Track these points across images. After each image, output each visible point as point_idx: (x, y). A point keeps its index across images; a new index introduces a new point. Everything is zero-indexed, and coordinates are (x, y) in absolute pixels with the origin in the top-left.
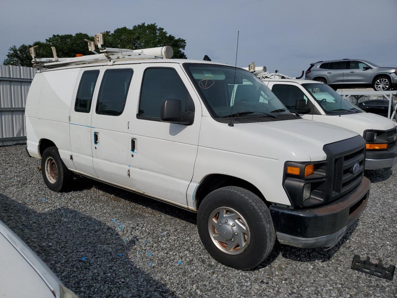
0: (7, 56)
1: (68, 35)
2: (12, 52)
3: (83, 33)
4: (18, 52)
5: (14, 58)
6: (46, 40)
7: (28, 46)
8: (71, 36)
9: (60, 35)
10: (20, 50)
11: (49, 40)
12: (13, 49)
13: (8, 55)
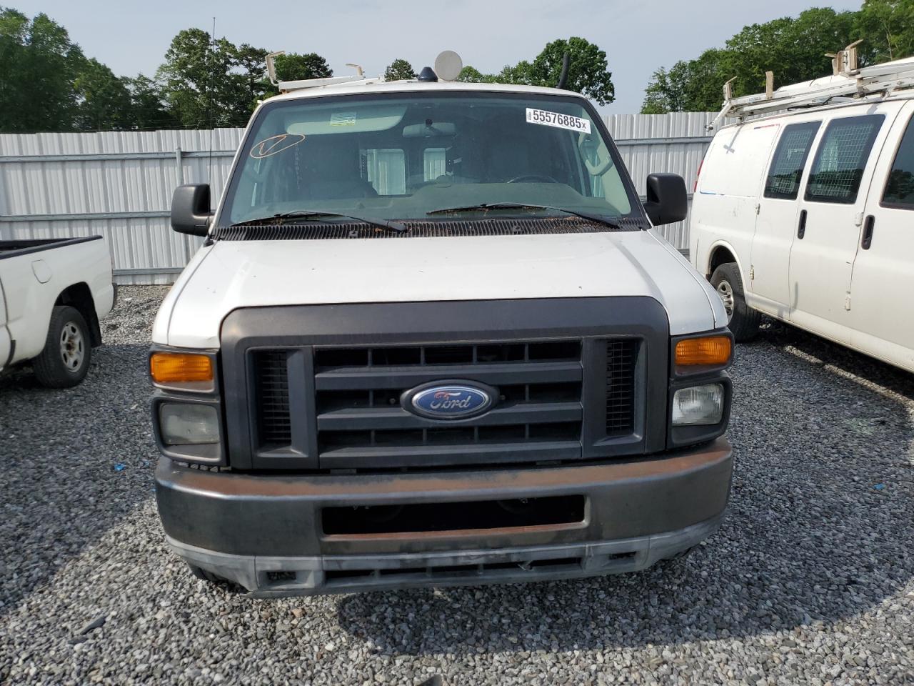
0: (646, 90)
1: (781, 20)
2: (657, 81)
3: (820, 8)
4: (668, 80)
5: (658, 94)
6: (727, 42)
7: (689, 62)
8: (788, 20)
9: (761, 23)
10: (673, 75)
11: (734, 40)
12: (657, 74)
13: (647, 88)
